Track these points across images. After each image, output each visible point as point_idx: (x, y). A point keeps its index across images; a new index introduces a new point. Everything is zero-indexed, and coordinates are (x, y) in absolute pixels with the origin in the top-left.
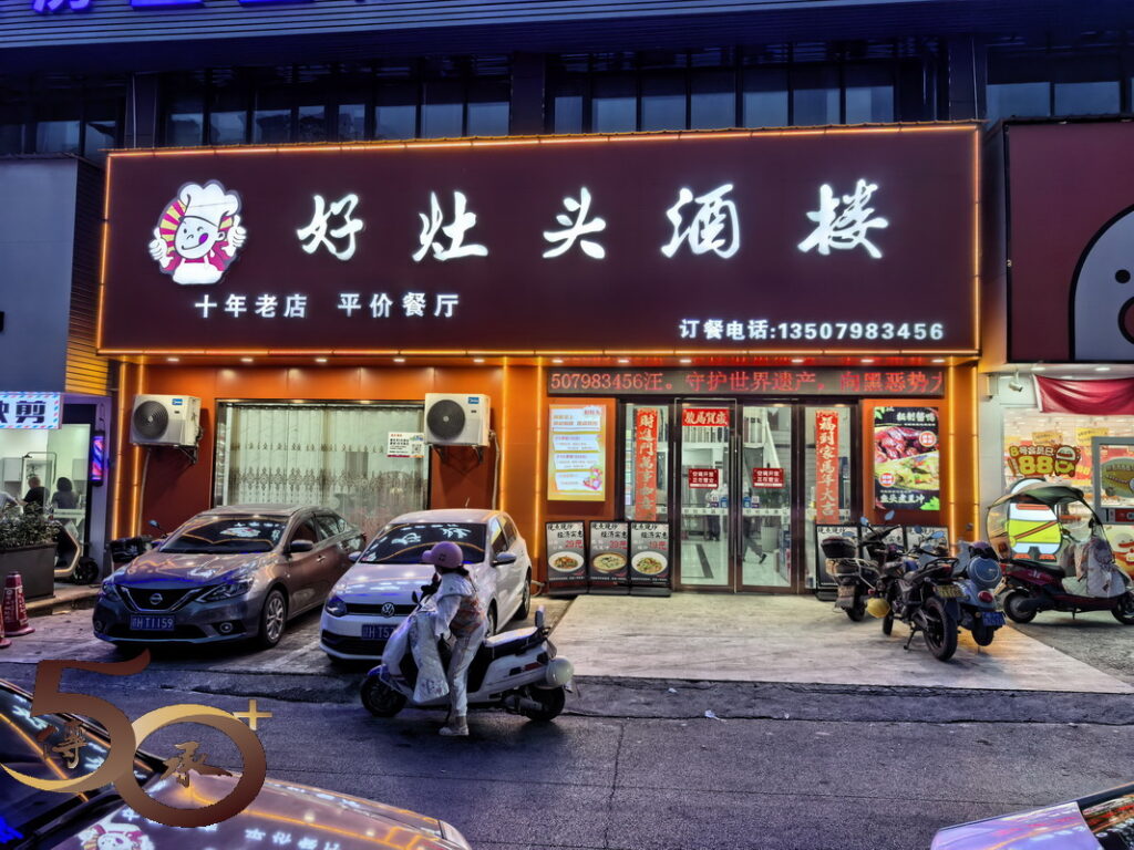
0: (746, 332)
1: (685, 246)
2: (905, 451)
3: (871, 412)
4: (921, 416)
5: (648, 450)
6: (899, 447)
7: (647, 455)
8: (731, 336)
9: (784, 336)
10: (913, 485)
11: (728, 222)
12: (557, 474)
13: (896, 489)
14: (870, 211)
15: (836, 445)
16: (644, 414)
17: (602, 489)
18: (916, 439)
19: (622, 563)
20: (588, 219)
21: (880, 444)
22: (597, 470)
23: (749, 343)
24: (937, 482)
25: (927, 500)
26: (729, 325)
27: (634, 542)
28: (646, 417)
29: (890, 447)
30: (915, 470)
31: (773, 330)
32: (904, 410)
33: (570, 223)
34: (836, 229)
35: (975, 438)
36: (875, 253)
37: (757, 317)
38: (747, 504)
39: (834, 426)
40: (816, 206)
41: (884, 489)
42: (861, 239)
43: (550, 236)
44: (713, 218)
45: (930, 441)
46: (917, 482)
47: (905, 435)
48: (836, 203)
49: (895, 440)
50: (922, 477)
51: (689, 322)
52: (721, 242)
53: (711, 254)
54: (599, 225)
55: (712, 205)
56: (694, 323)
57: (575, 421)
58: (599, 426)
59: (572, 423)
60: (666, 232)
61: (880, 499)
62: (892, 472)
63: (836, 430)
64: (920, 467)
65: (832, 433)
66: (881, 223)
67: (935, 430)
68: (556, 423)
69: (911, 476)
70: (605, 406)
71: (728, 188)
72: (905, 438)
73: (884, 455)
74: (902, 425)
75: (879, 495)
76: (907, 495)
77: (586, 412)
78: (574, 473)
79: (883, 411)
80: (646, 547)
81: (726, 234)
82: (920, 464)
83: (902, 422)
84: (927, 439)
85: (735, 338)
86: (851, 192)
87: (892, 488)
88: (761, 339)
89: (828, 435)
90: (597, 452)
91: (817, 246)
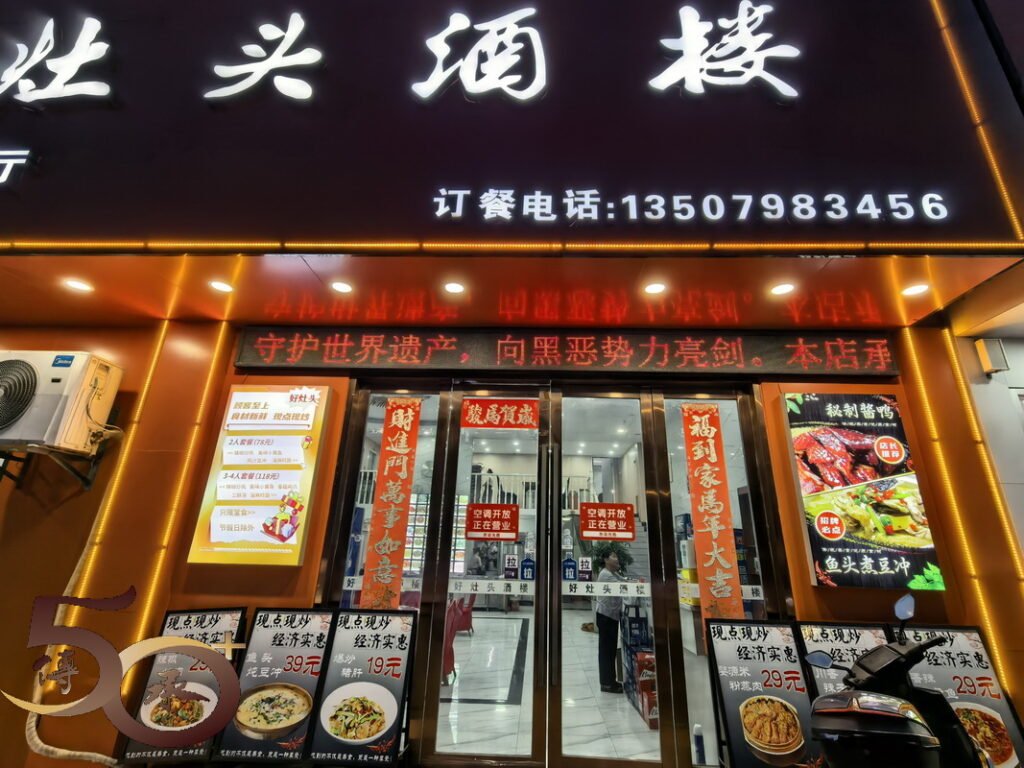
0: (559, 208)
1: (454, 83)
2: (853, 471)
3: (777, 403)
4: (868, 411)
5: (399, 468)
6: (840, 463)
7: (396, 479)
8: (532, 215)
9: (633, 214)
10: (881, 537)
11: (527, 55)
12: (217, 509)
13: (853, 546)
14: (766, 36)
15: (720, 462)
16: (399, 407)
17: (296, 541)
18: (868, 450)
19: (299, 714)
20: (295, 49)
21: (805, 458)
22: (293, 503)
23: (565, 228)
24: (926, 532)
25: (917, 568)
26: (527, 198)
27: (337, 658)
28: (401, 411)
29: (825, 464)
30: (878, 507)
31: (611, 205)
32: (838, 400)
33: (263, 53)
34: (712, 59)
35: (981, 447)
36: (787, 90)
37: (579, 185)
38: (569, 573)
39: (714, 430)
40: (676, 32)
41: (830, 544)
42: (758, 71)
43: (223, 71)
44: (502, 47)
45: (895, 454)
46: (889, 531)
47: (847, 442)
48: (708, 27)
49: (831, 452)
50: (896, 522)
51: (451, 192)
52: (517, 78)
53: (497, 95)
54: (311, 56)
55: (501, 32)
56: (461, 194)
57: (271, 412)
58: (310, 421)
59: (263, 416)
60: (424, 64)
61: (823, 566)
62: (837, 511)
63: (717, 437)
64: (886, 502)
65: (711, 442)
66: (788, 51)
67: (899, 433)
68: (235, 416)
69: (876, 520)
70: (326, 388)
71: (529, 12)
72: (848, 449)
73: (815, 478)
74: (839, 424)
75: (820, 558)
76: (875, 557)
77: (292, 398)
78: (247, 508)
79: (800, 400)
80: (358, 672)
81: (524, 68)
82: (886, 497)
83: (837, 419)
84: (889, 450)
85: (538, 217)
86: (732, 13)
87: (843, 544)
88: (588, 220)
89: (706, 445)
90: (298, 467)
91: (682, 82)
